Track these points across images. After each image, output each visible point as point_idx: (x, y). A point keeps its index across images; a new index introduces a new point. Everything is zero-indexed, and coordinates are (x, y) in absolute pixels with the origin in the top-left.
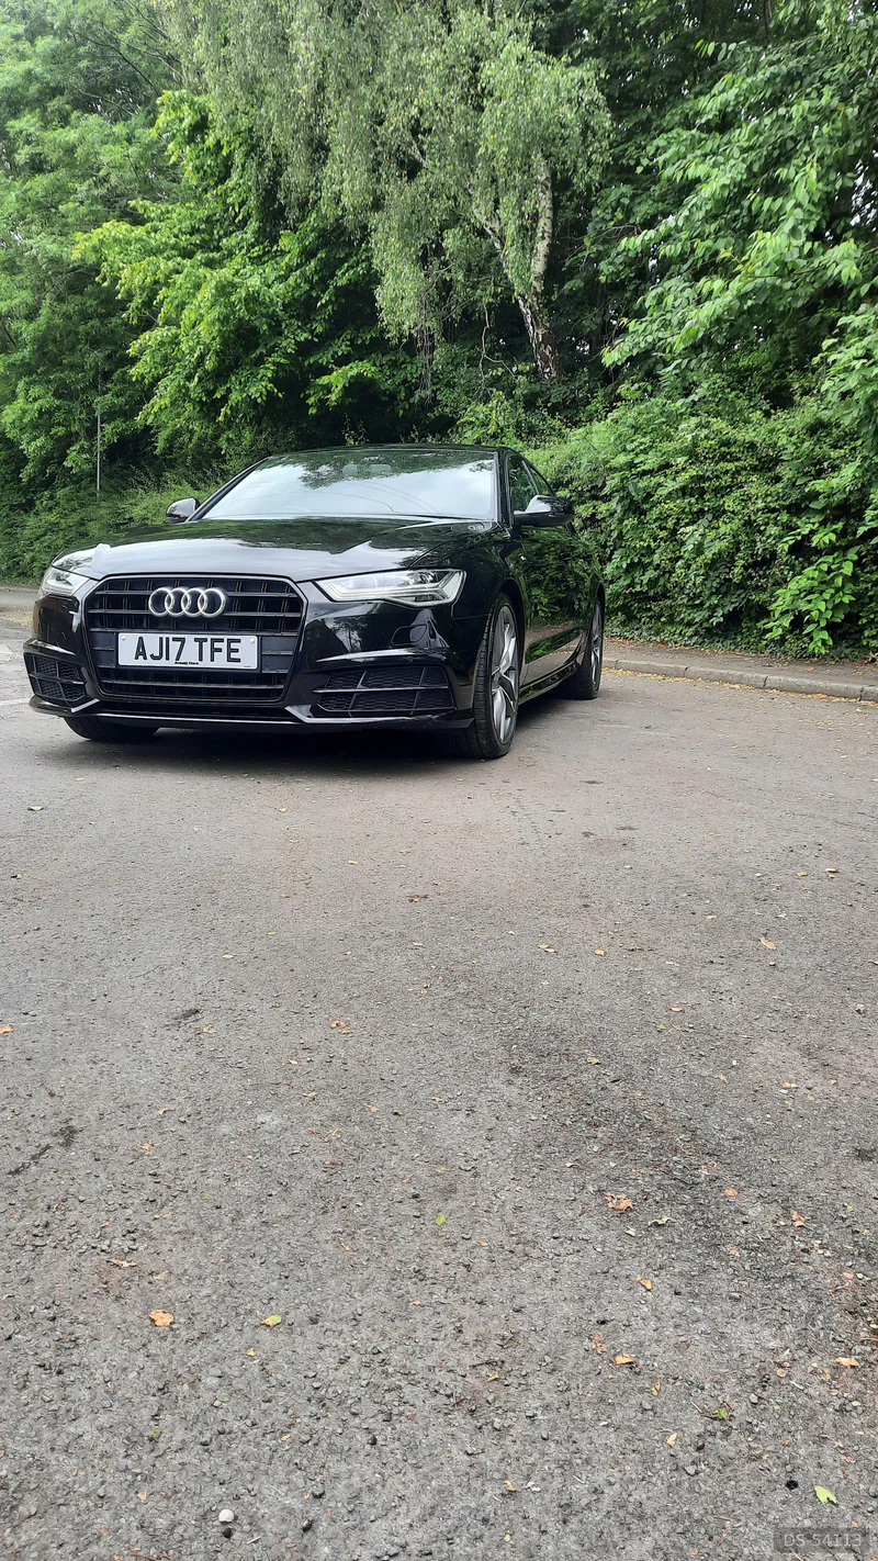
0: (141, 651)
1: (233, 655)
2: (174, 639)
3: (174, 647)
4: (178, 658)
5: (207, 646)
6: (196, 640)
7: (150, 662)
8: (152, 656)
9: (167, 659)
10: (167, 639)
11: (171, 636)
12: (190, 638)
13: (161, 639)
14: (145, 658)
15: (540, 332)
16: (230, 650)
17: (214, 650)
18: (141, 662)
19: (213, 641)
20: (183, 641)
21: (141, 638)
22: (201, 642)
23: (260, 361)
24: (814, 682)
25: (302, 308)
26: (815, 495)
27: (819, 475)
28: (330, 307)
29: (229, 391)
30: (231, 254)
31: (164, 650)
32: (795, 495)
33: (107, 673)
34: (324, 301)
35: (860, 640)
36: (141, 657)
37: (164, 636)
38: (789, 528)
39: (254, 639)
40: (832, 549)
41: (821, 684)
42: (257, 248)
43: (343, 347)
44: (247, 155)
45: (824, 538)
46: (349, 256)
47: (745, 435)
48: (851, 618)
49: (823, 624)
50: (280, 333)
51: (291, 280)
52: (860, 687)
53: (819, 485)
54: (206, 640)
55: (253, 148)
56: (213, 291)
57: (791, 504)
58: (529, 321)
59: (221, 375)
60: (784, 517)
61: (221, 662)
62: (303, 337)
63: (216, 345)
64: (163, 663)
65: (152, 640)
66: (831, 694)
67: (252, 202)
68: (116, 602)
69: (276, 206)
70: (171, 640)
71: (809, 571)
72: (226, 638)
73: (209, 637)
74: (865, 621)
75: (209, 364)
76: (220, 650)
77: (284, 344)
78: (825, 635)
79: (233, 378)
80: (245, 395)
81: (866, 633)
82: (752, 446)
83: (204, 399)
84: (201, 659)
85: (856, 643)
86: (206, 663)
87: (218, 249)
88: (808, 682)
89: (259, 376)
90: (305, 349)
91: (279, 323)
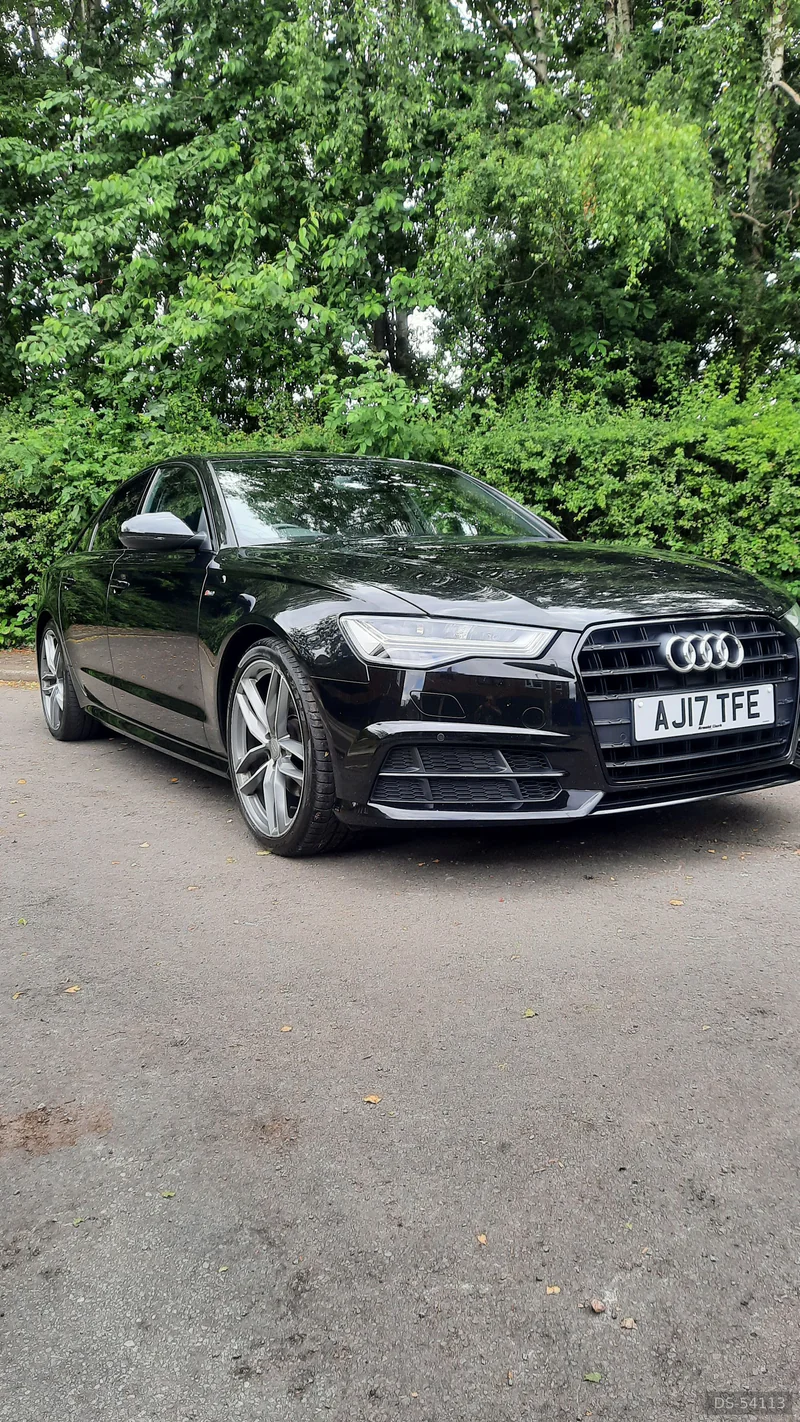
0: (661, 720)
1: (754, 710)
2: (697, 699)
3: (697, 707)
4: (701, 723)
5: (728, 702)
6: (719, 697)
7: (673, 732)
8: (674, 723)
9: (691, 725)
10: (690, 699)
11: (693, 696)
12: (712, 695)
13: (683, 700)
14: (667, 728)
16: (751, 704)
17: (736, 706)
18: (663, 733)
19: (735, 695)
20: (704, 699)
21: (661, 703)
22: (722, 697)
31: (686, 716)
36: (662, 727)
37: (686, 696)
39: (769, 688)
54: (727, 696)
61: (743, 721)
64: (686, 731)
65: (673, 702)
68: (611, 659)
70: (693, 700)
72: (745, 690)
73: (730, 692)
76: (740, 706)
84: (724, 721)
86: (730, 725)
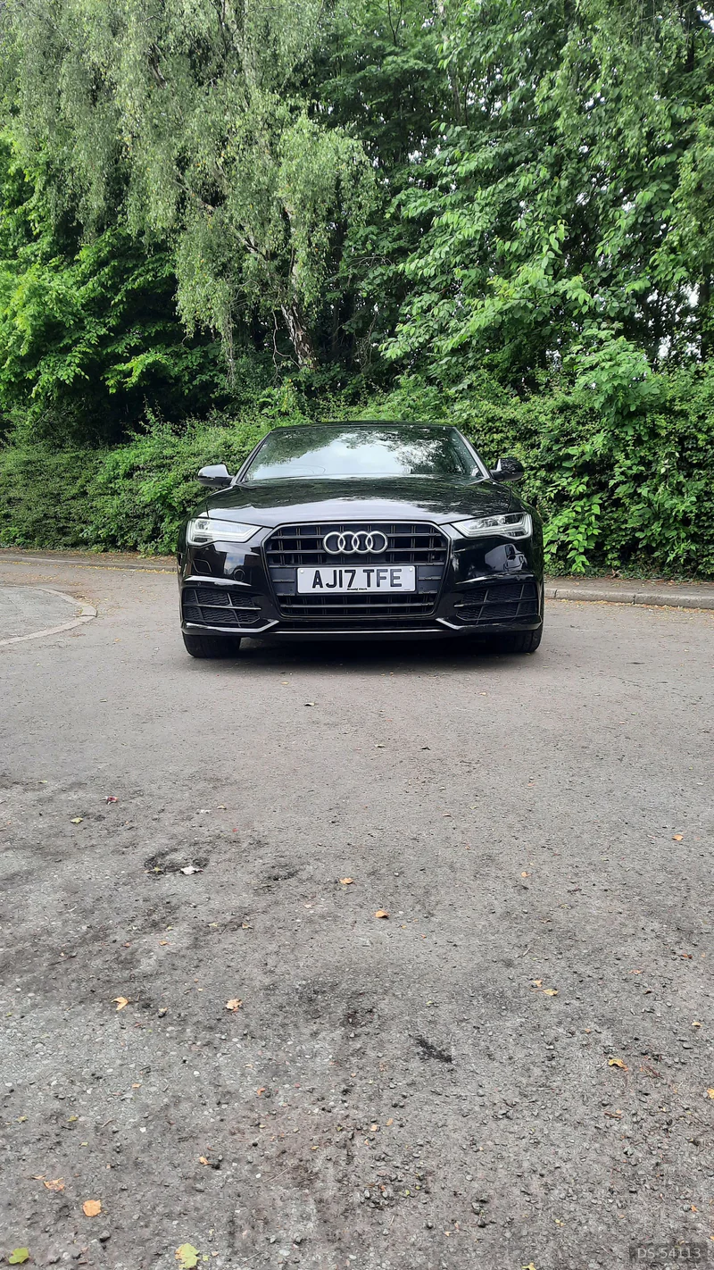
0: (317, 581)
1: (395, 582)
2: (346, 571)
3: (346, 577)
4: (350, 586)
5: (373, 575)
6: (364, 571)
7: (326, 590)
8: (327, 585)
9: (341, 586)
10: (341, 571)
11: (343, 569)
12: (359, 570)
13: (335, 572)
14: (322, 587)
15: (300, 333)
16: (393, 578)
17: (379, 578)
18: (318, 590)
19: (379, 571)
20: (353, 572)
21: (317, 572)
22: (369, 572)
23: (67, 349)
24: (596, 593)
25: (98, 306)
26: (569, 457)
27: (571, 442)
28: (121, 306)
29: (38, 373)
30: (28, 262)
31: (338, 580)
32: (550, 459)
33: (283, 600)
34: (116, 300)
35: (603, 562)
36: (318, 586)
37: (338, 569)
38: (547, 482)
39: (412, 568)
40: (580, 497)
41: (601, 593)
42: (54, 259)
43: (135, 340)
44: (48, 182)
45: (578, 487)
46: (136, 266)
47: (508, 413)
48: (599, 546)
49: (582, 550)
50: (84, 328)
51: (90, 285)
52: (633, 594)
53: (573, 450)
54: (373, 571)
55: (53, 175)
56: (27, 293)
57: (547, 464)
58: (291, 325)
59: (32, 359)
60: (543, 473)
61: (385, 587)
62: (103, 331)
63: (28, 335)
64: (337, 590)
65: (327, 573)
66: (610, 600)
67: (52, 220)
68: (290, 544)
69: (74, 224)
70: (343, 572)
71: (566, 512)
72: (389, 568)
73: (375, 569)
74: (609, 547)
75: (23, 351)
76: (385, 578)
77: (87, 336)
78: (583, 558)
79: (43, 363)
80: (54, 377)
81: (610, 556)
82: (513, 422)
83: (13, 380)
84: (369, 586)
85: (601, 564)
86: (373, 589)
87: (15, 256)
88: (590, 592)
89: (67, 362)
90: (104, 341)
91: (81, 321)
